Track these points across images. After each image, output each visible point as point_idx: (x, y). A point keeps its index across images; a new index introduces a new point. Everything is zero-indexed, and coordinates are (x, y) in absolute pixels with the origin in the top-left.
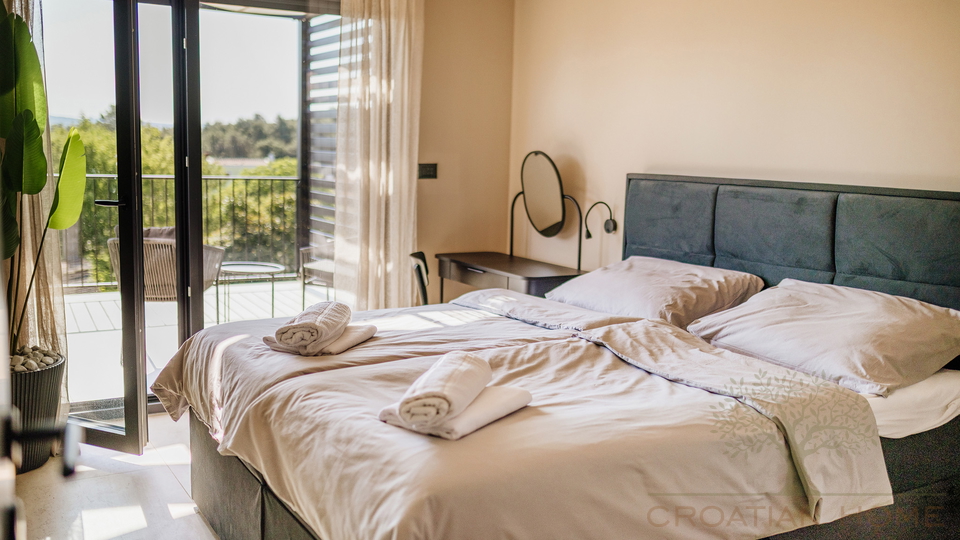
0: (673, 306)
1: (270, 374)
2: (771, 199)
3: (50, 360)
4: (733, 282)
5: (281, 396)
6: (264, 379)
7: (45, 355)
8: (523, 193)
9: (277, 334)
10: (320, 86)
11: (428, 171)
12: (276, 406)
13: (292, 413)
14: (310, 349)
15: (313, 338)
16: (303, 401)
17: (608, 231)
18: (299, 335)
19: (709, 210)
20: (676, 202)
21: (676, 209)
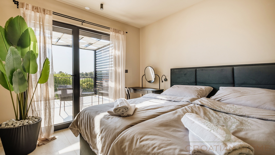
0: (198, 94)
1: (118, 127)
2: (213, 70)
3: (37, 120)
4: (207, 88)
5: (127, 138)
6: (115, 129)
7: (36, 118)
8: (145, 75)
9: (114, 110)
10: (99, 57)
11: (126, 71)
12: (127, 144)
13: (137, 149)
14: (125, 114)
15: (126, 111)
16: (141, 142)
17: (165, 81)
18: (121, 110)
19: (194, 74)
20: (185, 73)
21: (185, 74)
